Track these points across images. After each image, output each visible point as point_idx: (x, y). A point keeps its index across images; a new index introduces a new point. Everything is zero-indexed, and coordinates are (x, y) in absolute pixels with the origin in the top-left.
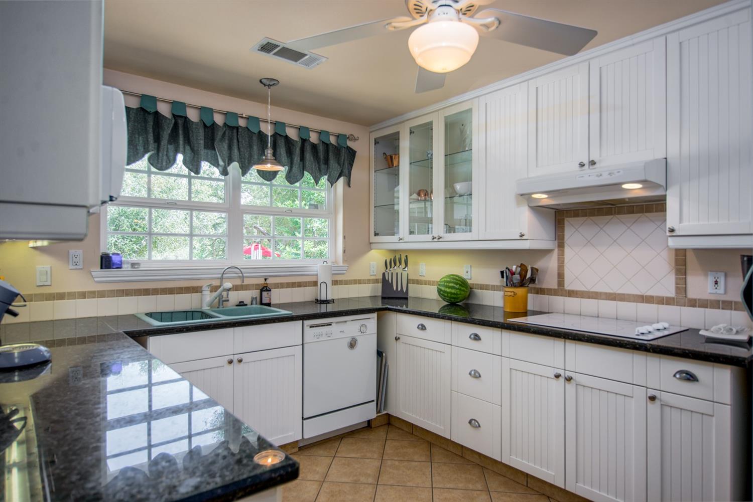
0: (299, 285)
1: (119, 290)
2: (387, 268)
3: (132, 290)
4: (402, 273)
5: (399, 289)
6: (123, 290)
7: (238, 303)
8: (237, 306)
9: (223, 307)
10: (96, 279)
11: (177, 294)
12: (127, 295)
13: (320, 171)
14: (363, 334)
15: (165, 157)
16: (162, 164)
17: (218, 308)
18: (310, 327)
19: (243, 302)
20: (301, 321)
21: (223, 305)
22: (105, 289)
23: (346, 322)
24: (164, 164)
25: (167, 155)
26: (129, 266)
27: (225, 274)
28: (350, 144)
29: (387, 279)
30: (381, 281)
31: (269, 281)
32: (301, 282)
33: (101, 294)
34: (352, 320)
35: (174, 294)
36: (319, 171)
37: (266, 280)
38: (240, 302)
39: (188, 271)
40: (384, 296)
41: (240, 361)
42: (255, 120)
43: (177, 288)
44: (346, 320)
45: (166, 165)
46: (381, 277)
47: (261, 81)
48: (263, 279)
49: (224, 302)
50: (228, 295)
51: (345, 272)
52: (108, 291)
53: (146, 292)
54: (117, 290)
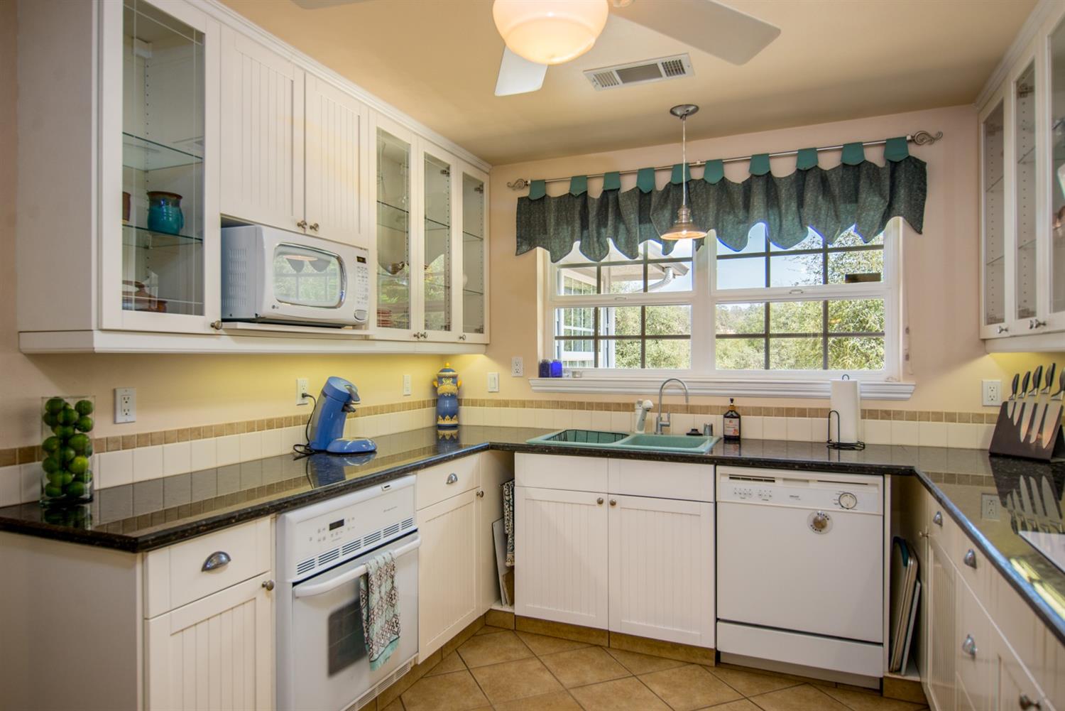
0: (802, 413)
1: (555, 401)
2: (1015, 391)
3: (566, 402)
4: (1047, 405)
5: (1033, 440)
6: (558, 402)
7: (689, 431)
8: (688, 434)
9: (662, 434)
10: (534, 388)
11: (614, 411)
12: (562, 407)
13: (837, 216)
14: (845, 510)
15: (596, 245)
16: (595, 253)
17: (655, 434)
18: (731, 478)
19: (696, 430)
20: (712, 466)
21: (661, 430)
22: (542, 399)
23: (807, 481)
24: (597, 252)
25: (598, 240)
26: (571, 375)
27: (665, 389)
28: (914, 151)
29: (1010, 417)
30: (996, 419)
31: (736, 403)
32: (805, 409)
33: (539, 404)
34: (819, 481)
35: (611, 410)
36: (834, 218)
37: (732, 400)
38: (693, 430)
39: (624, 383)
40: (996, 451)
41: (613, 504)
42: (716, 165)
43: (614, 404)
44: (808, 478)
45: (600, 253)
46: (997, 411)
47: (672, 112)
48: (729, 399)
49: (663, 427)
50: (669, 418)
51: (909, 396)
52: (544, 401)
53: (581, 406)
54: (553, 401)
